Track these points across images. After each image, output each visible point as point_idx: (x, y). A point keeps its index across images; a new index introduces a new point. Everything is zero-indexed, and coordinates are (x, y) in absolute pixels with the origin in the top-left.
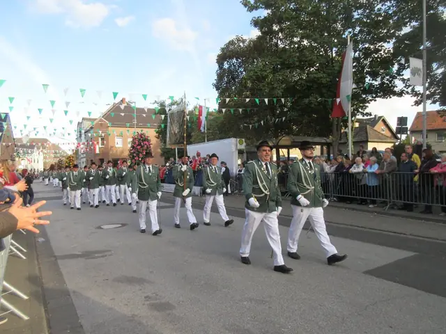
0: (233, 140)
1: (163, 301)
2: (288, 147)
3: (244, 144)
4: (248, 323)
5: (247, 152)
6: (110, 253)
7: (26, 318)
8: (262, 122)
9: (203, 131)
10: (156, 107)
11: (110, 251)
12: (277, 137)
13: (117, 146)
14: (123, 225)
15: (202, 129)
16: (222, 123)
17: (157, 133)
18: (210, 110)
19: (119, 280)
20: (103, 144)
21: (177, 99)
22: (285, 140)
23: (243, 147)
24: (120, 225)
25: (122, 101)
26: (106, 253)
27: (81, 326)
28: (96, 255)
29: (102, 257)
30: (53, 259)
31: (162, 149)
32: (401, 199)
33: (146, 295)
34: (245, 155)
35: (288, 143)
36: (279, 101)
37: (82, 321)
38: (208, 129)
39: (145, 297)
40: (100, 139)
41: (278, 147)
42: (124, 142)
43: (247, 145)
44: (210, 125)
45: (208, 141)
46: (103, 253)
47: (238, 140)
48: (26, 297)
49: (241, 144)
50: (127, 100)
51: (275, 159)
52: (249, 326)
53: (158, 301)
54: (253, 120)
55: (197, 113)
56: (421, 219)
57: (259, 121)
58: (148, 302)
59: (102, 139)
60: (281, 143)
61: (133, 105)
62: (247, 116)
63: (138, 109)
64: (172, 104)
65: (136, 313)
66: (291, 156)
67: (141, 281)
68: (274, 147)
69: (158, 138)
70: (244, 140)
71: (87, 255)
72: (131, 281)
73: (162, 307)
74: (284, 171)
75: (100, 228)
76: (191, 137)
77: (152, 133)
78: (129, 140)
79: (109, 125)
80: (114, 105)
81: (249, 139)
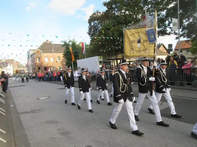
0: (97, 57)
1: (66, 131)
3: (102, 59)
4: (102, 139)
5: (104, 62)
7: (5, 141)
8: (110, 49)
10: (63, 43)
11: (43, 109)
12: (116, 55)
13: (45, 61)
14: (49, 97)
15: (83, 52)
16: (92, 49)
17: (63, 55)
18: (87, 44)
19: (47, 122)
20: (39, 61)
21: (71, 39)
22: (120, 56)
23: (102, 60)
24: (48, 97)
25: (47, 41)
27: (30, 144)
28: (37, 111)
29: (40, 112)
30: (17, 114)
31: (66, 62)
34: (103, 63)
35: (121, 58)
36: (117, 38)
37: (30, 142)
38: (86, 52)
39: (58, 129)
40: (38, 58)
41: (117, 59)
42: (49, 60)
43: (103, 59)
45: (86, 58)
46: (40, 110)
47: (99, 57)
48: (5, 132)
50: (49, 41)
51: (116, 65)
52: (102, 140)
53: (63, 131)
54: (106, 48)
55: (81, 45)
57: (108, 48)
58: (59, 132)
59: (39, 59)
60: (118, 58)
61: (52, 43)
62: (103, 46)
63: (54, 44)
64: (70, 42)
65: (54, 137)
67: (56, 122)
68: (115, 59)
69: (64, 57)
70: (102, 57)
71: (33, 112)
72: (52, 122)
73: (65, 133)
75: (38, 99)
76: (79, 56)
77: (61, 55)
78: (51, 59)
79: (42, 52)
80: (44, 43)
81: (104, 56)
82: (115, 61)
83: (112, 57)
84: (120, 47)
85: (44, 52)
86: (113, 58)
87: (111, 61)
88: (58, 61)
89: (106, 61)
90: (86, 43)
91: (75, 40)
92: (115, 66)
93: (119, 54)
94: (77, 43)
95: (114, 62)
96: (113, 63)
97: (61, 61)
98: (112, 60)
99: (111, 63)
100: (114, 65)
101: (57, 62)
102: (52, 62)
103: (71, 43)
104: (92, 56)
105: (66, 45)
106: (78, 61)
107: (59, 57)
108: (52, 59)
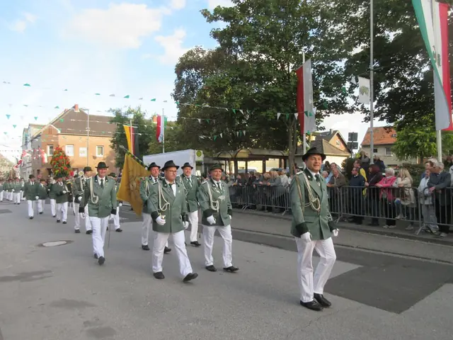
0: (191, 152)
1: (104, 326)
2: (246, 160)
3: (202, 156)
5: (205, 164)
6: (48, 274)
8: (221, 135)
9: (160, 142)
10: (113, 115)
11: (50, 271)
12: (235, 149)
13: (67, 155)
14: (69, 242)
15: (159, 138)
16: (181, 133)
17: (112, 141)
18: (168, 120)
19: (57, 305)
20: (51, 152)
21: (134, 107)
22: (243, 152)
23: (201, 158)
24: (65, 242)
25: (74, 107)
26: (45, 274)
28: (34, 277)
29: (42, 278)
31: (116, 159)
32: (350, 212)
33: (85, 320)
34: (203, 167)
35: (246, 156)
36: (238, 112)
38: (166, 139)
39: (84, 323)
40: (48, 147)
41: (236, 160)
42: (76, 152)
43: (205, 157)
44: (169, 135)
45: (165, 152)
46: (41, 274)
47: (196, 151)
49: (199, 156)
50: (80, 107)
51: (233, 172)
53: (97, 327)
54: (212, 131)
55: (156, 123)
56: (367, 231)
57: (218, 133)
58: (88, 328)
59: (51, 147)
60: (239, 155)
61: (86, 112)
62: (206, 127)
63: (90, 116)
64: (129, 112)
66: (249, 168)
67: (81, 305)
68: (232, 159)
69: (113, 147)
70: (202, 151)
71: (24, 277)
72: (70, 304)
74: (240, 184)
75: (42, 245)
76: (148, 147)
77: (107, 142)
78: (81, 149)
79: (59, 132)
80: (66, 111)
81: (208, 150)
82: (233, 162)
83: (225, 154)
84: (244, 132)
85: (64, 132)
86: (228, 156)
87: (224, 162)
88: (97, 155)
89: (211, 161)
90: (166, 118)
91: (143, 111)
92: (230, 174)
93: (242, 147)
94: (147, 117)
95: (230, 165)
96: (228, 167)
97: (105, 157)
98: (225, 159)
99: (223, 167)
100: (228, 171)
101: (95, 158)
102: (83, 158)
103: (131, 116)
104: (179, 149)
105: (120, 119)
106: (145, 158)
107: (101, 147)
108: (85, 149)
